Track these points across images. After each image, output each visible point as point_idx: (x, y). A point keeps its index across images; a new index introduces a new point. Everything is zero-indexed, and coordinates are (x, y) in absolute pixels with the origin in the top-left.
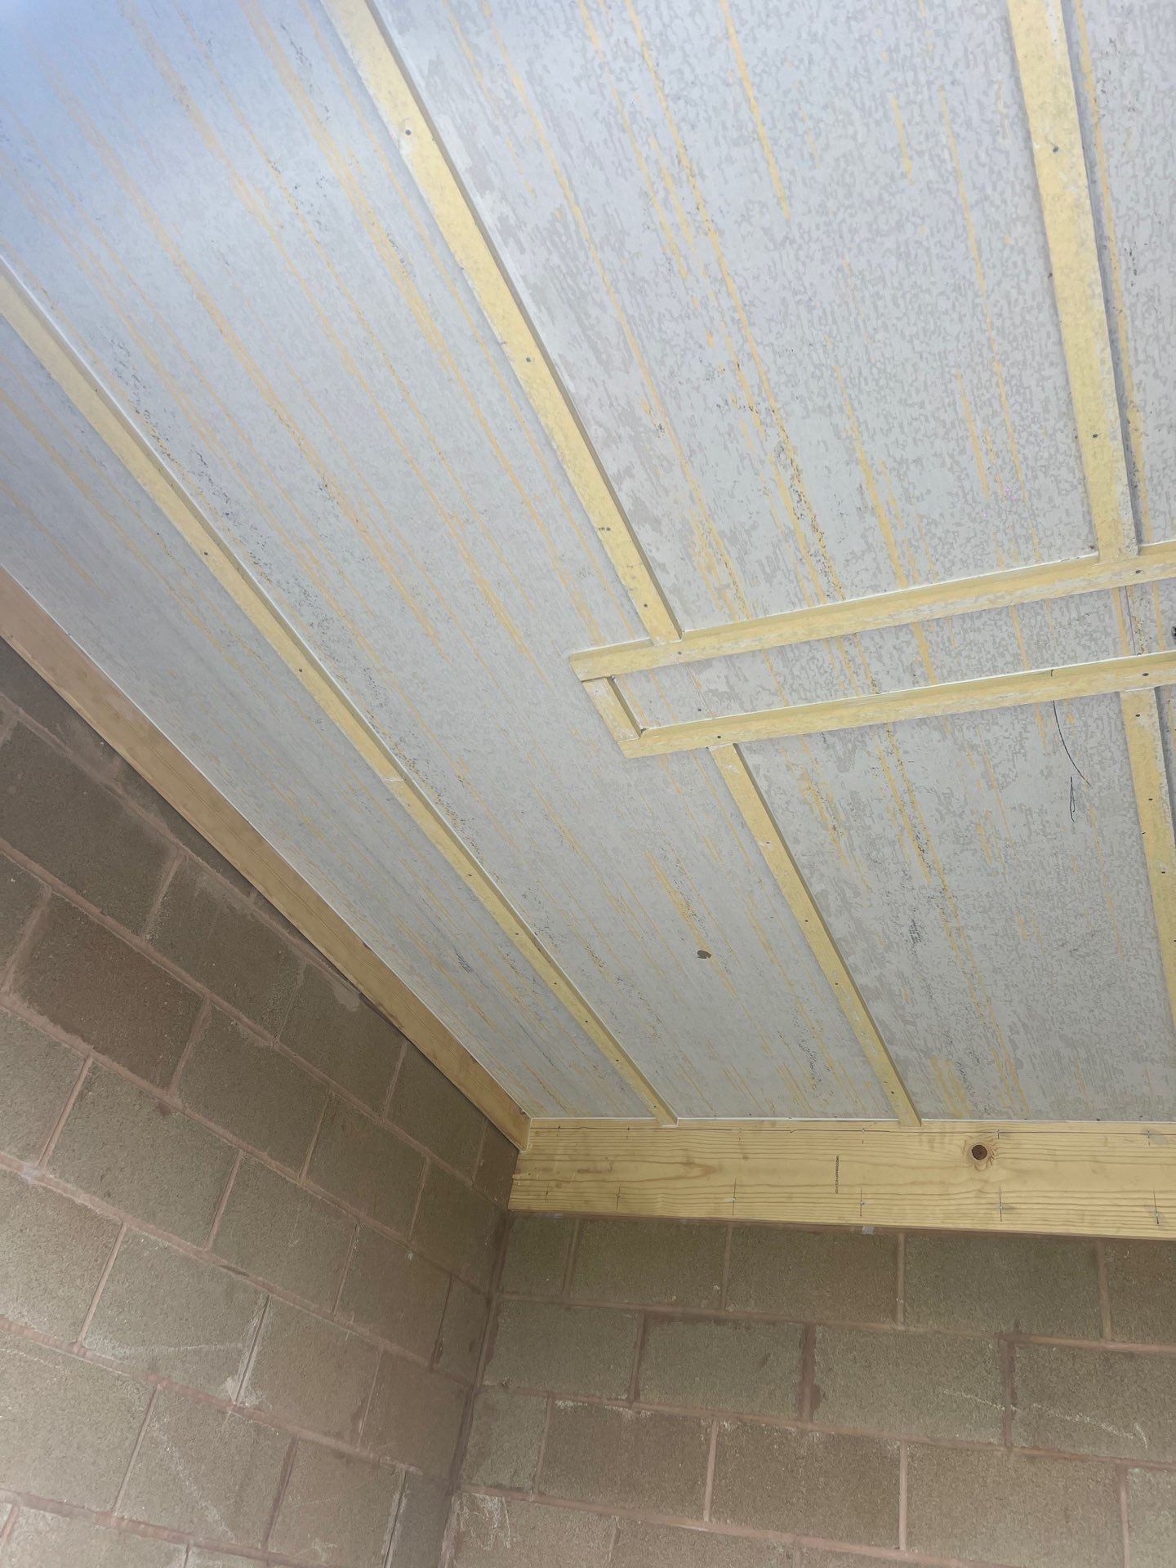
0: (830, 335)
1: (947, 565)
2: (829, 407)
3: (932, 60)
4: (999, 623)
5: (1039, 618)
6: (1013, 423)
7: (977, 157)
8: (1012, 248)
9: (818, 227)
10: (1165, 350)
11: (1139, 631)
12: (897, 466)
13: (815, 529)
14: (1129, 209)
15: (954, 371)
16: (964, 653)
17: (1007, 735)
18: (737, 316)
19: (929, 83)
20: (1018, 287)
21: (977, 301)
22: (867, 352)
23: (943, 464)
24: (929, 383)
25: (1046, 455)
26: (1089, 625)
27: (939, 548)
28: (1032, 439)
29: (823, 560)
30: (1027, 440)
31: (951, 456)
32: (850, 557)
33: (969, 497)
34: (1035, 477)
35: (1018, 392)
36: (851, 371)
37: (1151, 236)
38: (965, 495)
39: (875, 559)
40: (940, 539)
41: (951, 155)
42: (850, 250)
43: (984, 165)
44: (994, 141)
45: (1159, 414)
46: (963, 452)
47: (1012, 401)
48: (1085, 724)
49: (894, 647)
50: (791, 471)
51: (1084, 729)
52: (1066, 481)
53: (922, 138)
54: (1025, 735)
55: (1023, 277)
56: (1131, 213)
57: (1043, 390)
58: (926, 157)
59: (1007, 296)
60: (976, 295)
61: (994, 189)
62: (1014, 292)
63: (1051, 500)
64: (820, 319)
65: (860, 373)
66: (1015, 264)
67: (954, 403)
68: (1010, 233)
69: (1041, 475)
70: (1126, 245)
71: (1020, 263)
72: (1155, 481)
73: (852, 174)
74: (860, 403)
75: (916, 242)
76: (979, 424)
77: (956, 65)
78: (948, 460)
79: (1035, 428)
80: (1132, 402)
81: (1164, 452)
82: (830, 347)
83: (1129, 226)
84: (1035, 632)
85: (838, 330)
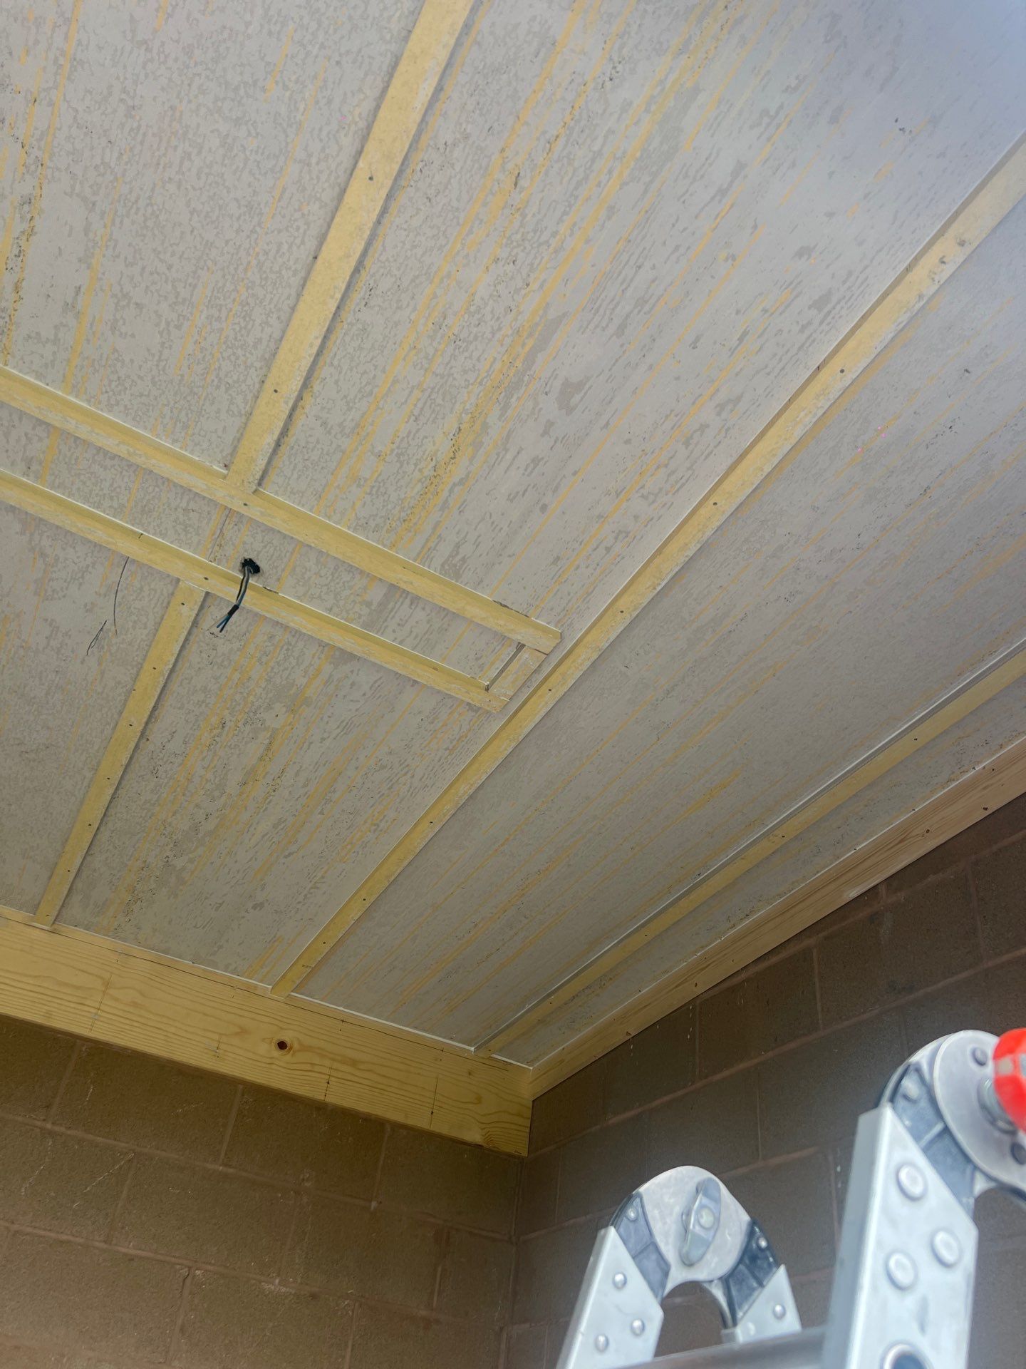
0: (131, 149)
1: (113, 402)
2: (94, 204)
3: (335, 31)
4: (124, 473)
5: (157, 489)
6: (227, 337)
7: (321, 130)
8: (303, 215)
9: (176, 60)
10: (351, 370)
11: (220, 546)
12: (120, 295)
13: (17, 289)
14: (387, 260)
15: (209, 263)
16: (82, 477)
17: (76, 561)
18: (61, 61)
19: (322, 46)
20: (290, 247)
21: (258, 229)
22: (153, 190)
23: (157, 325)
24: (185, 256)
25: (235, 378)
26: (189, 519)
27: (114, 384)
28: (233, 358)
29: (7, 319)
30: (229, 357)
31: (168, 324)
32: (33, 335)
33: (162, 364)
34: (218, 387)
35: (244, 318)
36: (131, 192)
37: (389, 290)
38: (160, 360)
39: (54, 353)
40: (119, 378)
41: (305, 109)
42: (190, 102)
43: (321, 140)
44: (338, 131)
45: (323, 408)
46: (178, 327)
47: (236, 321)
48: (141, 589)
49: (26, 435)
50: (25, 226)
51: (139, 591)
52: (237, 406)
53: (293, 78)
54: (90, 569)
55: (298, 241)
56: (387, 264)
57: (262, 331)
58: (288, 94)
59: (280, 245)
60: (259, 224)
61: (318, 164)
62: (285, 247)
63: (218, 411)
64: (132, 130)
65: (136, 201)
66: (298, 228)
67: (195, 286)
68: (308, 204)
69: (223, 388)
70: (372, 282)
71: (301, 231)
72: (293, 451)
73: (228, 48)
74: (121, 222)
75: (242, 146)
76: (203, 317)
77: (348, 52)
78: (163, 325)
79: (240, 352)
80: (312, 387)
81: (310, 436)
82: (125, 158)
83: (382, 271)
84: (147, 498)
85: (141, 151)
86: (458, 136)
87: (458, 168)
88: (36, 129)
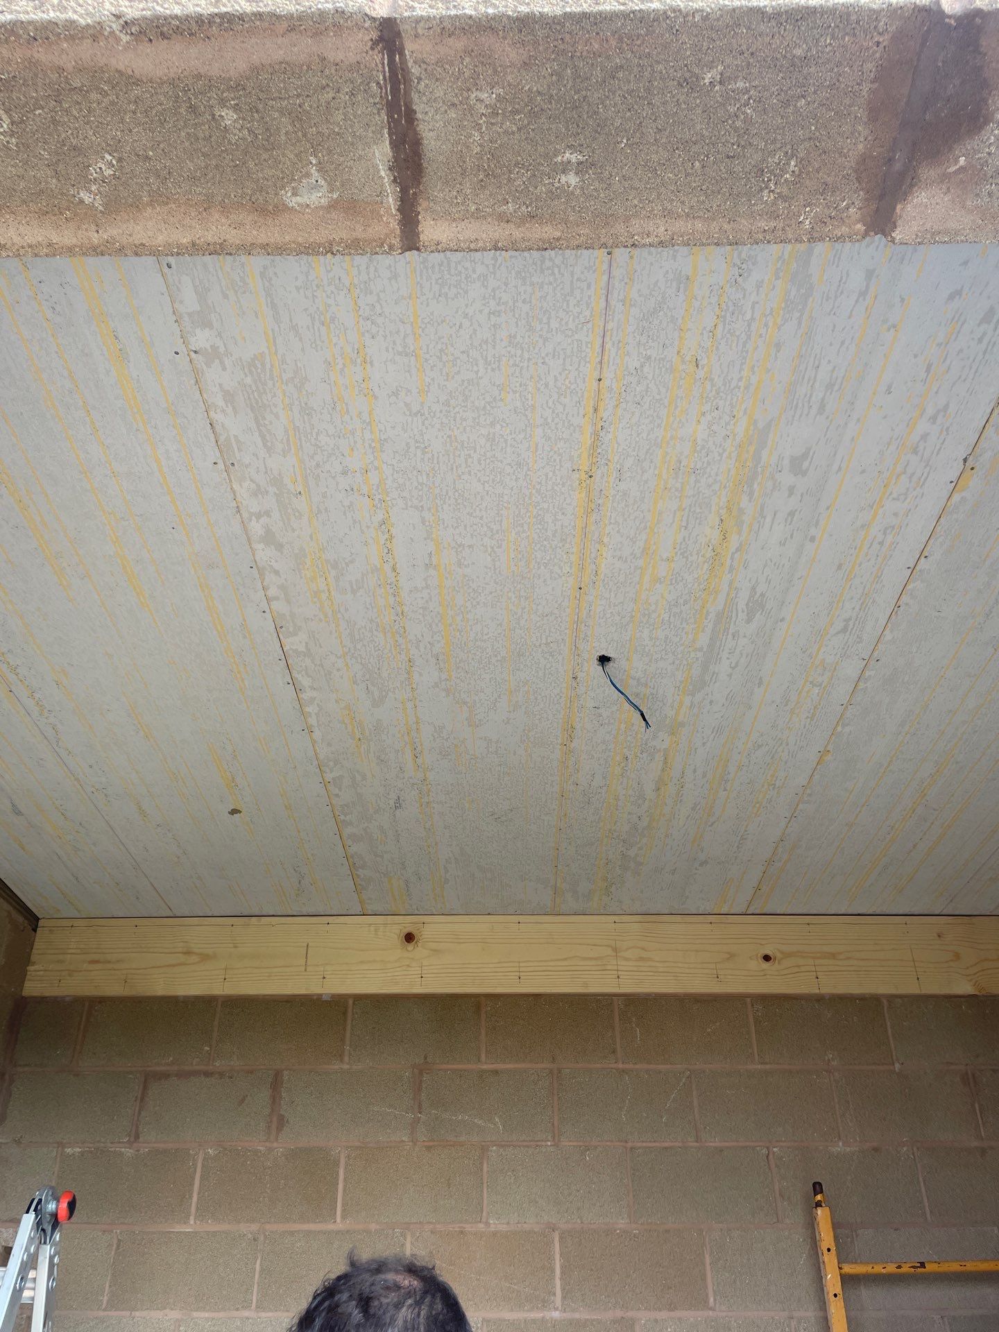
0: (433, 469)
1: (474, 603)
2: (422, 507)
3: (534, 348)
4: (498, 639)
5: (523, 640)
6: (533, 538)
7: (547, 403)
8: (555, 452)
9: (441, 412)
10: (626, 520)
11: (579, 655)
12: (457, 546)
13: (394, 570)
14: (624, 449)
15: (505, 505)
16: (472, 652)
17: (488, 698)
18: (373, 445)
19: (529, 359)
20: (554, 472)
21: (528, 473)
22: (454, 483)
23: (487, 551)
24: (489, 507)
25: (548, 558)
26: (551, 648)
27: (472, 594)
28: (542, 548)
29: (395, 588)
30: (539, 549)
31: (492, 548)
32: (413, 589)
33: (497, 571)
34: (539, 568)
35: (540, 523)
36: (442, 491)
37: (632, 465)
38: (495, 569)
39: (429, 594)
40: (474, 590)
41: (532, 397)
42: (458, 428)
43: (550, 408)
44: (559, 398)
45: (615, 551)
46: (500, 547)
47: (536, 527)
48: (536, 699)
49: (429, 643)
50: (387, 536)
52: (556, 573)
53: (518, 385)
54: (498, 700)
55: (558, 467)
56: (624, 452)
57: (555, 525)
58: (518, 395)
59: (547, 475)
60: (529, 470)
61: (553, 421)
62: (551, 474)
63: (545, 581)
64: (429, 459)
65: (447, 494)
66: (555, 460)
67: (501, 520)
68: (556, 445)
69: (542, 567)
70: (618, 466)
71: (558, 461)
72: (606, 582)
73: (470, 391)
74: (442, 508)
75: (500, 435)
76: (513, 534)
77: (547, 355)
78: (489, 550)
79: (545, 543)
81: (614, 569)
82: (431, 474)
83: (622, 457)
84: (518, 647)
85: (439, 467)
86: (642, 360)
87: (650, 377)
88: (373, 485)
